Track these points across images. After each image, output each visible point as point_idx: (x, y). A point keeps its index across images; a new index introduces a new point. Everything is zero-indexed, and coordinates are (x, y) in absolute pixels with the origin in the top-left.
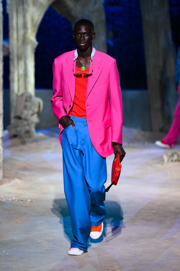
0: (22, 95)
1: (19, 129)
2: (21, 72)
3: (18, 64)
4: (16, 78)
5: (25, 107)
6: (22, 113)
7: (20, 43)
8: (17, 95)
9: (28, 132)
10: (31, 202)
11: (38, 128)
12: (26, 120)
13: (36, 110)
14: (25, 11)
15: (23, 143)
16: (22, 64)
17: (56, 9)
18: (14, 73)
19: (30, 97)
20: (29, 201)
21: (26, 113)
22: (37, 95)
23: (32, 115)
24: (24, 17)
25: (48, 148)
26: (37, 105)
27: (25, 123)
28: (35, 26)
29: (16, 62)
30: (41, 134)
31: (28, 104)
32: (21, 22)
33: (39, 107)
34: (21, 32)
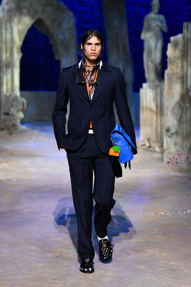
0: (10, 96)
1: (7, 123)
2: (9, 77)
3: (6, 71)
4: (5, 82)
5: (12, 106)
6: (9, 110)
7: (8, 55)
8: (5, 96)
9: (14, 125)
10: (17, 181)
11: (23, 122)
12: (13, 115)
13: (21, 107)
14: (12, 28)
15: (11, 134)
16: (9, 71)
17: (37, 27)
18: (3, 78)
19: (16, 97)
20: (15, 180)
21: (13, 111)
22: (22, 96)
23: (18, 111)
24: (12, 33)
25: (30, 138)
26: (22, 104)
27: (12, 118)
28: (20, 40)
29: (4, 70)
30: (24, 127)
31: (15, 103)
32: (9, 37)
33: (23, 105)
34: (9, 45)
